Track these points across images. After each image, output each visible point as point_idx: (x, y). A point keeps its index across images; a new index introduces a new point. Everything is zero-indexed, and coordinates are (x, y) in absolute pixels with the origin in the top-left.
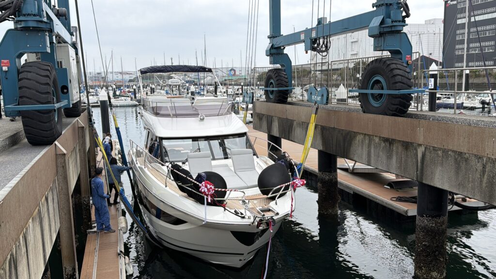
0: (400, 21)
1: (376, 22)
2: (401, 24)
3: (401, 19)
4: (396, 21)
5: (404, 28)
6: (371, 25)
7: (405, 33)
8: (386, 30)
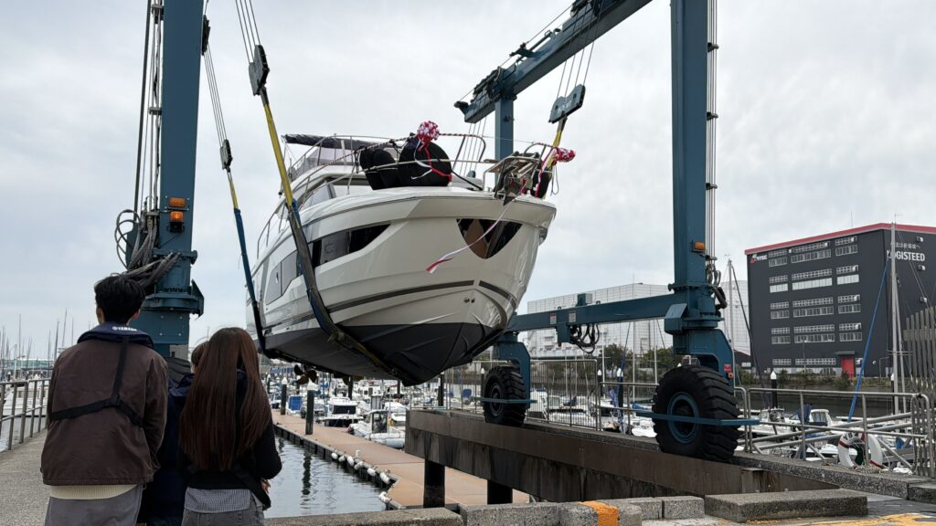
0: (712, 314)
1: (676, 311)
2: (714, 317)
3: (714, 311)
4: (706, 314)
5: (719, 323)
6: (669, 315)
7: (721, 331)
8: (691, 325)
